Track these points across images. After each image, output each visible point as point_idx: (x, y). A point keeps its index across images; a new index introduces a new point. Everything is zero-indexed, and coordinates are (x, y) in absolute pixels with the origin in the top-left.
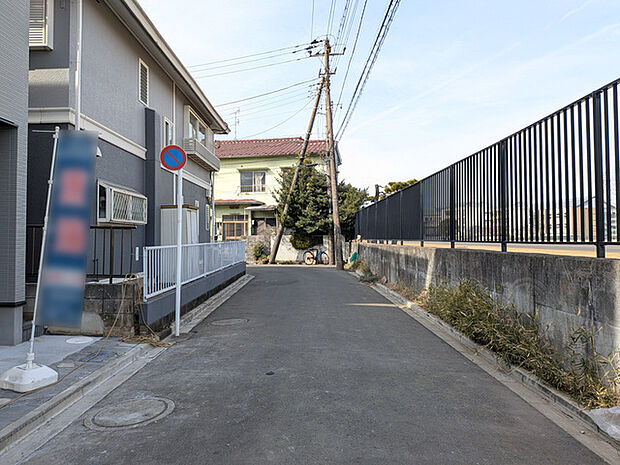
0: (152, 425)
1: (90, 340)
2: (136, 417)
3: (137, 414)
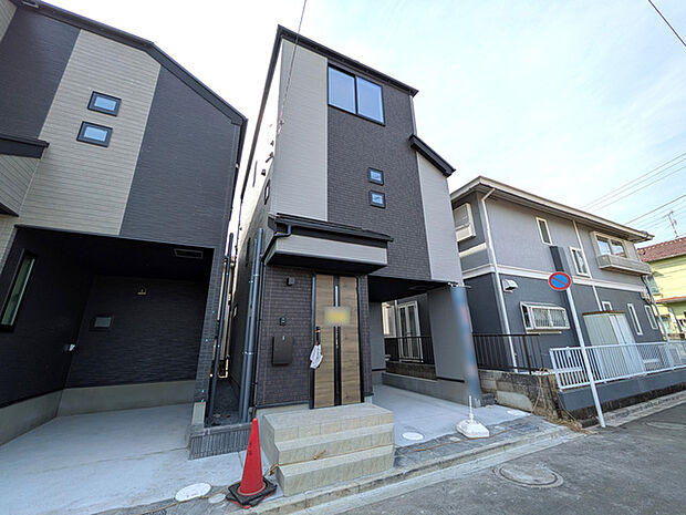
0: (536, 489)
1: (524, 414)
2: (529, 479)
3: (531, 478)
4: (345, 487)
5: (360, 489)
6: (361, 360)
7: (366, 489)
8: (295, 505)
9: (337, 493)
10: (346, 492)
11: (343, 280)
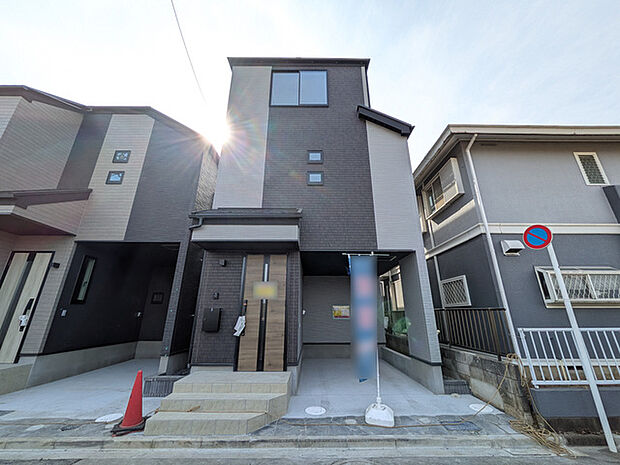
4: (189, 439)
5: (201, 445)
6: (286, 331)
7: (207, 446)
8: (143, 443)
9: (180, 443)
10: (188, 444)
11: (273, 259)
